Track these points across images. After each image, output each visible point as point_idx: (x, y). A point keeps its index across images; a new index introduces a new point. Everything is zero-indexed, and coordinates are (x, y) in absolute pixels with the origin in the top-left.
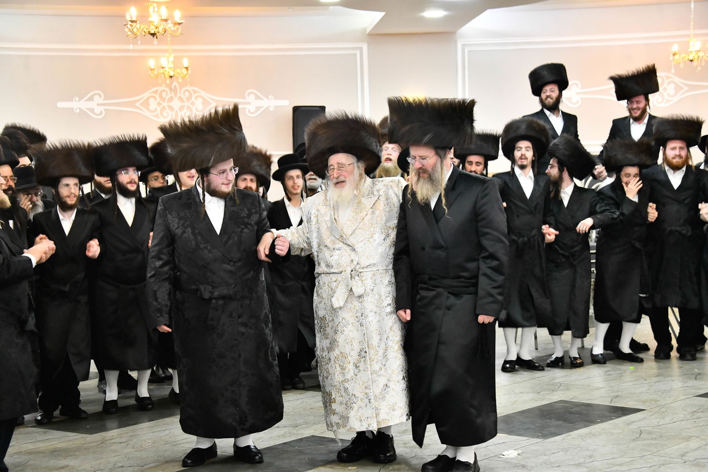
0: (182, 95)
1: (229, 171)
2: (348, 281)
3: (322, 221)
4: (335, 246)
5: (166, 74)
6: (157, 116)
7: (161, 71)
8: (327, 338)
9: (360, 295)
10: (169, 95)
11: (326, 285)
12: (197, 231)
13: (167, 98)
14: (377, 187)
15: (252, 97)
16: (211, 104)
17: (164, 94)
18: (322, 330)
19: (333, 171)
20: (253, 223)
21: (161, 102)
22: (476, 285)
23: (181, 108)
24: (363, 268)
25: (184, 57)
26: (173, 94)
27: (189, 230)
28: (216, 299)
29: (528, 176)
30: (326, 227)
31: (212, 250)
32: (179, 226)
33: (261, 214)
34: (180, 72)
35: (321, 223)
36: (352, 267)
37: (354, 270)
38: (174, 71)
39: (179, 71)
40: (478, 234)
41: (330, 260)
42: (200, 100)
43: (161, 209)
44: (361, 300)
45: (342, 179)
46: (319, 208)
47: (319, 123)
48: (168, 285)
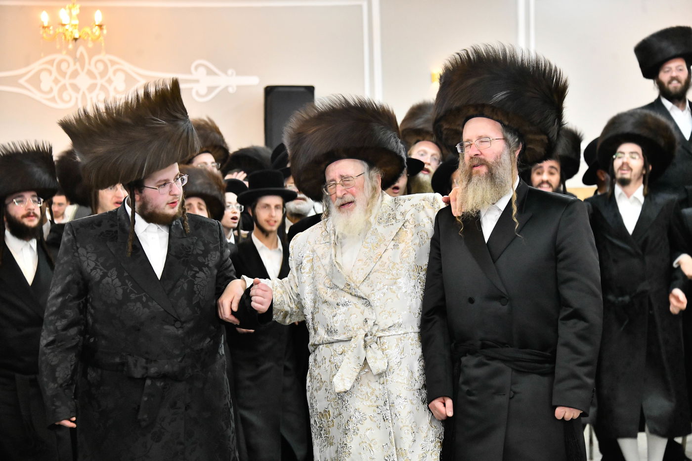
0: (93, 68)
1: (173, 182)
2: (359, 352)
3: (319, 266)
4: (338, 301)
5: (68, 34)
6: (53, 99)
7: (60, 30)
8: (331, 444)
9: (380, 371)
10: (72, 68)
11: (327, 361)
12: (126, 274)
13: (69, 72)
14: (401, 209)
15: (202, 70)
16: (138, 81)
17: (64, 66)
18: (322, 432)
19: (335, 187)
20: (211, 265)
21: (59, 78)
22: (552, 360)
23: (92, 88)
24: (383, 330)
25: (96, 8)
26: (78, 66)
27: (114, 272)
28: (152, 378)
29: (632, 198)
30: (324, 274)
31: (150, 303)
32: (96, 265)
33: (222, 253)
34: (90, 32)
35: (318, 269)
36: (367, 330)
37: (369, 334)
38: (79, 30)
39: (87, 30)
40: (558, 282)
41: (331, 322)
42: (121, 76)
43: (68, 240)
44: (382, 379)
45: (349, 198)
46: (315, 248)
47: (307, 117)
48: (74, 357)
